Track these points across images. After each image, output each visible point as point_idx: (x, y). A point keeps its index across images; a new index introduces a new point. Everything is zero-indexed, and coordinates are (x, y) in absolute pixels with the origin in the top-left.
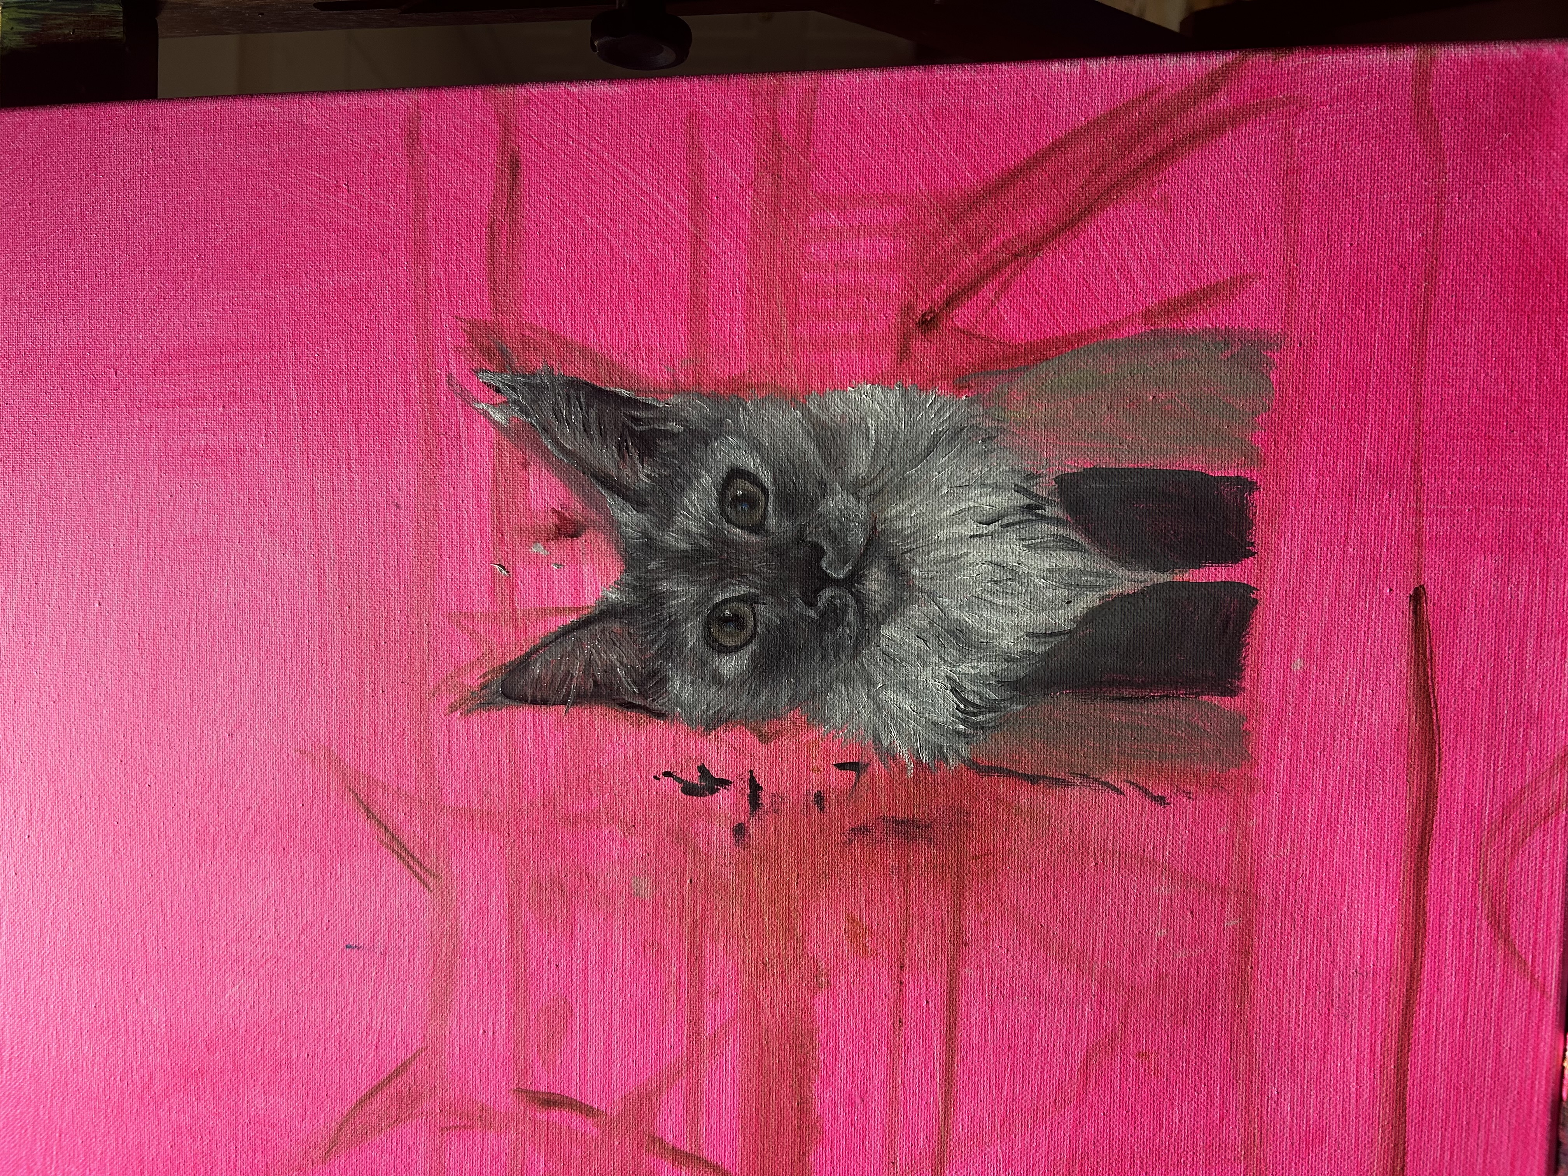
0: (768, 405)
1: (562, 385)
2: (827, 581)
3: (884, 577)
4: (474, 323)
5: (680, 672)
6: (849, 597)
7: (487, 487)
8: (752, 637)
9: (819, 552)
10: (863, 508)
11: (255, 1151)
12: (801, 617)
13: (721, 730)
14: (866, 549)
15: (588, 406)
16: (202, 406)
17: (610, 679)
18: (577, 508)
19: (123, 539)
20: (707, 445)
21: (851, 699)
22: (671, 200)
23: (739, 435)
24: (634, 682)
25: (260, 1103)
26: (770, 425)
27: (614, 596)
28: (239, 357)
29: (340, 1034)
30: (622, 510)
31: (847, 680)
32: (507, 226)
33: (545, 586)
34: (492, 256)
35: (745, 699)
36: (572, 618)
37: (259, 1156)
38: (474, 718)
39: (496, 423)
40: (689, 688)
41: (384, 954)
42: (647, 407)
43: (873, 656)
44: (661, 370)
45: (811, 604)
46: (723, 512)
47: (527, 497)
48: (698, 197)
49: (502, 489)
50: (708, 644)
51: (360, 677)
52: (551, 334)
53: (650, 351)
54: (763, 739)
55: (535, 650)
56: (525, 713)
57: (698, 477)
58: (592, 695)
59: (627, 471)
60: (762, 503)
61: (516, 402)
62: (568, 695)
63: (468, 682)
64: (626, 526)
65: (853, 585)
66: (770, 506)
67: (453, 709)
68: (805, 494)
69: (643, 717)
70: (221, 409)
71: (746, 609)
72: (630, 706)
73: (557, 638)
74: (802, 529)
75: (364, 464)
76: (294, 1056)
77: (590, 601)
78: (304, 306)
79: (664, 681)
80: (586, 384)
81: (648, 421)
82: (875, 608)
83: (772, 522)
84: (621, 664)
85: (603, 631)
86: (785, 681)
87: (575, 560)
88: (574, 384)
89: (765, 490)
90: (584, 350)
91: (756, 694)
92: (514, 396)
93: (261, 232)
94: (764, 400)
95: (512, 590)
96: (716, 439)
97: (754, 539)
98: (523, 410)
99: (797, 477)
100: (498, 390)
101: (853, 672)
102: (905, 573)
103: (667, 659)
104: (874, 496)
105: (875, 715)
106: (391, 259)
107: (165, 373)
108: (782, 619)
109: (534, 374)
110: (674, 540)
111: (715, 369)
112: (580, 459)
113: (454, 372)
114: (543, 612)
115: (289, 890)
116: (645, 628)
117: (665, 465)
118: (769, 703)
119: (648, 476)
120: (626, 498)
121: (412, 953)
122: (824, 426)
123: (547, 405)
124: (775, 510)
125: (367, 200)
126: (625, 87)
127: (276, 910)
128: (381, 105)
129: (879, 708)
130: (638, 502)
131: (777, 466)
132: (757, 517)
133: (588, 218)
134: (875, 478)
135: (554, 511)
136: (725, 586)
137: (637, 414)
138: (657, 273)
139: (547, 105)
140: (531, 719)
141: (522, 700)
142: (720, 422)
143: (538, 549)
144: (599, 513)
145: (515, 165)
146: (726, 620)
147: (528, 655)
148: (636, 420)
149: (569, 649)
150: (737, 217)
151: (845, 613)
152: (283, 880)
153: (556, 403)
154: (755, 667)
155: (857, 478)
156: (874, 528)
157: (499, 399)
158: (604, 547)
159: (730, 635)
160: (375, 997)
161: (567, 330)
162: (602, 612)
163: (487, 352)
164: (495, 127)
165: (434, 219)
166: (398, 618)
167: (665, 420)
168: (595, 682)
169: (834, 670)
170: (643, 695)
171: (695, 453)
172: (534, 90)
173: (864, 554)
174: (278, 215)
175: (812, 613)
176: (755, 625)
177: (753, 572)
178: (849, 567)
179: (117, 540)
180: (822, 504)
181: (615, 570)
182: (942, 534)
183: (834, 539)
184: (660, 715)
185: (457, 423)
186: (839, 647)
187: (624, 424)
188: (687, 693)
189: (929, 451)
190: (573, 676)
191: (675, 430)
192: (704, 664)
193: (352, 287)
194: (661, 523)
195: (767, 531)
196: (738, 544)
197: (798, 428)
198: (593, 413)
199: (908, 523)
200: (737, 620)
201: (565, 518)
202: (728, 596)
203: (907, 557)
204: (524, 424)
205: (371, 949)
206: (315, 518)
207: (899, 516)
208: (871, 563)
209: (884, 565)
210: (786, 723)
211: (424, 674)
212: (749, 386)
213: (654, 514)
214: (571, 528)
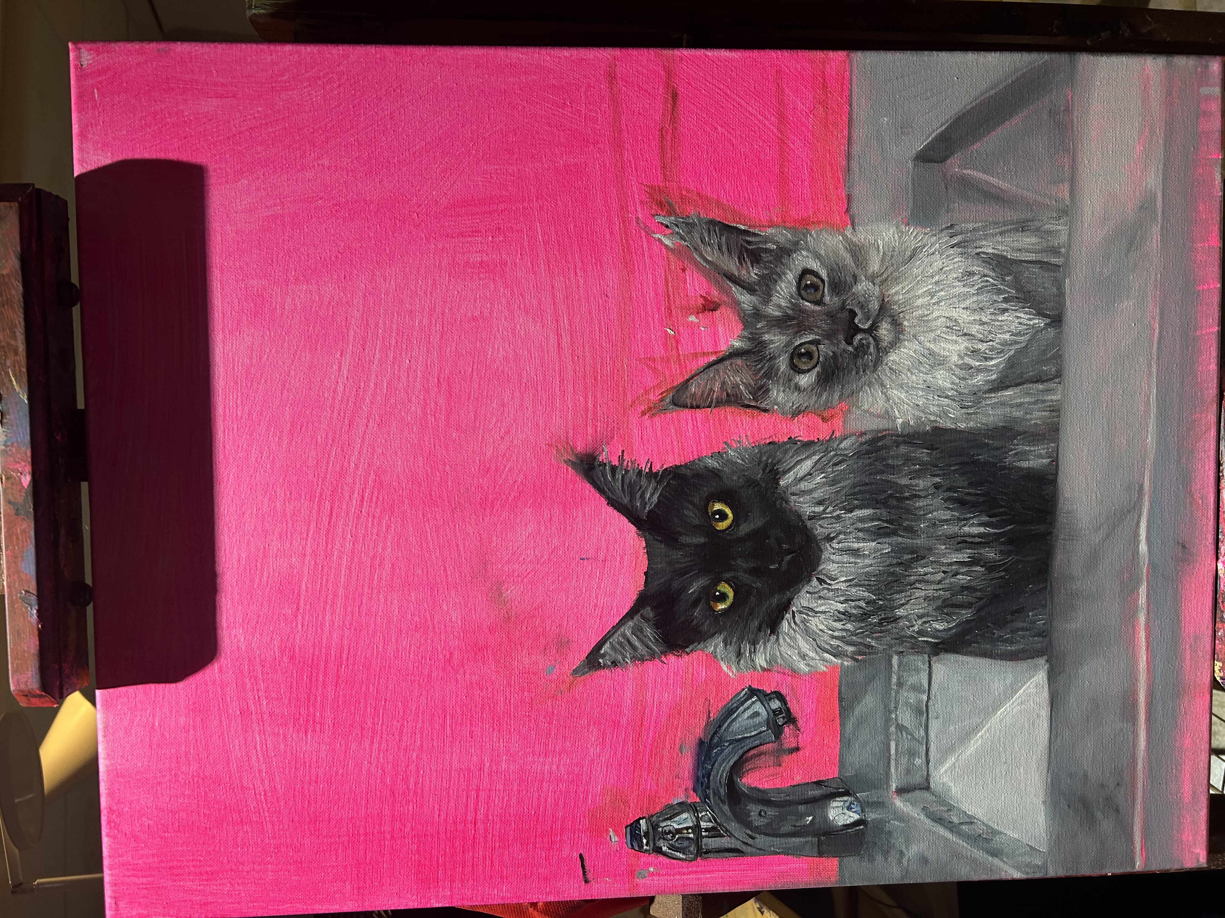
0: (824, 233)
1: (706, 223)
2: (858, 330)
3: (889, 327)
4: (651, 187)
5: (776, 386)
6: (871, 339)
7: (661, 283)
8: (817, 363)
9: (853, 314)
10: (878, 290)
11: (523, 690)
12: (844, 351)
13: (800, 416)
14: (879, 312)
15: (721, 235)
16: (478, 236)
17: (736, 392)
18: (715, 294)
19: (425, 321)
20: (789, 256)
21: (872, 395)
22: (767, 119)
23: (808, 250)
24: (750, 393)
25: (526, 661)
26: (825, 244)
27: (737, 344)
28: (502, 206)
29: (577, 613)
30: (742, 294)
31: (870, 385)
32: (671, 131)
33: (697, 340)
34: (662, 148)
35: (814, 398)
36: (713, 358)
37: (526, 694)
38: (656, 419)
39: (666, 246)
40: (782, 394)
41: (604, 561)
42: (755, 235)
43: (885, 370)
44: (763, 214)
45: (849, 342)
46: (800, 294)
47: (685, 288)
48: (782, 117)
49: (670, 284)
50: (793, 369)
51: (586, 398)
52: (699, 194)
53: (756, 203)
54: (824, 420)
55: (692, 378)
56: (686, 413)
57: (785, 274)
58: (726, 402)
59: (744, 272)
60: (821, 288)
61: (677, 233)
62: (711, 402)
63: (652, 397)
64: (744, 303)
65: (872, 332)
66: (826, 290)
67: (644, 413)
68: (845, 283)
69: (756, 412)
70: (490, 238)
71: (814, 348)
72: (748, 406)
73: (704, 370)
74: (844, 301)
75: (585, 271)
76: (548, 629)
77: (723, 348)
78: (544, 176)
79: (768, 391)
80: (719, 222)
81: (756, 243)
82: (885, 344)
83: (827, 298)
84: (742, 383)
85: (731, 365)
86: (836, 387)
87: (714, 324)
88: (712, 223)
89: (823, 281)
90: (718, 202)
91: (820, 395)
92: (677, 230)
93: (514, 130)
94: (821, 230)
95: (677, 343)
96: (795, 252)
97: (817, 308)
98: (682, 238)
99: (841, 273)
100: (667, 227)
101: (874, 380)
102: (901, 324)
103: (769, 379)
104: (882, 283)
105: (886, 402)
106: (600, 148)
107: (452, 216)
108: (833, 352)
109: (688, 217)
110: (772, 311)
111: (793, 213)
112: (717, 266)
113: (640, 216)
114: (695, 355)
115: (543, 528)
116: (757, 361)
117: (766, 268)
118: (827, 401)
119: (756, 274)
120: (743, 287)
121: (622, 558)
122: (855, 245)
123: (696, 235)
124: (829, 292)
125: (583, 112)
126: (739, 54)
127: (535, 542)
128: (592, 56)
129: (888, 399)
130: (750, 289)
131: (829, 267)
132: (819, 296)
133: (719, 128)
134: (883, 273)
135: (701, 296)
136: (801, 336)
137: (749, 239)
138: (759, 159)
139: (693, 62)
140: (690, 417)
141: (685, 406)
142: (797, 243)
143: (692, 318)
144: (728, 296)
145: (675, 96)
146: (802, 355)
147: (688, 380)
148: (749, 243)
149: (712, 375)
150: (804, 129)
151: (868, 347)
152: (539, 523)
153: (702, 233)
154: (819, 380)
155: (873, 272)
156: (883, 300)
157: (668, 231)
158: (731, 316)
159: (805, 363)
160: (599, 587)
161: (708, 191)
162: (730, 353)
163: (660, 205)
164: (663, 73)
165: (626, 125)
166: (608, 362)
167: (766, 242)
168: (727, 394)
169: (863, 380)
170: (755, 399)
171: (783, 261)
172: (686, 52)
173: (878, 315)
174: (526, 121)
175: (850, 349)
176: (819, 357)
177: (818, 327)
178: (870, 322)
179: (421, 321)
180: (855, 287)
181: (738, 329)
182: (920, 302)
183: (862, 307)
184: (765, 410)
185: (642, 246)
186: (865, 367)
187: (741, 245)
188: (781, 397)
189: (911, 257)
190: (714, 391)
191: (772, 248)
192: (790, 380)
193: (576, 164)
194: (764, 301)
195: (824, 304)
196: (808, 311)
197: (841, 246)
198: (724, 239)
199: (901, 297)
200: (809, 355)
201: (708, 300)
202: (803, 341)
203: (901, 315)
204: (683, 246)
205: (596, 559)
206: (554, 303)
207: (896, 293)
208: (882, 319)
209: (889, 320)
210: (837, 410)
211: (625, 395)
212: (813, 223)
213: (760, 297)
214: (712, 306)
